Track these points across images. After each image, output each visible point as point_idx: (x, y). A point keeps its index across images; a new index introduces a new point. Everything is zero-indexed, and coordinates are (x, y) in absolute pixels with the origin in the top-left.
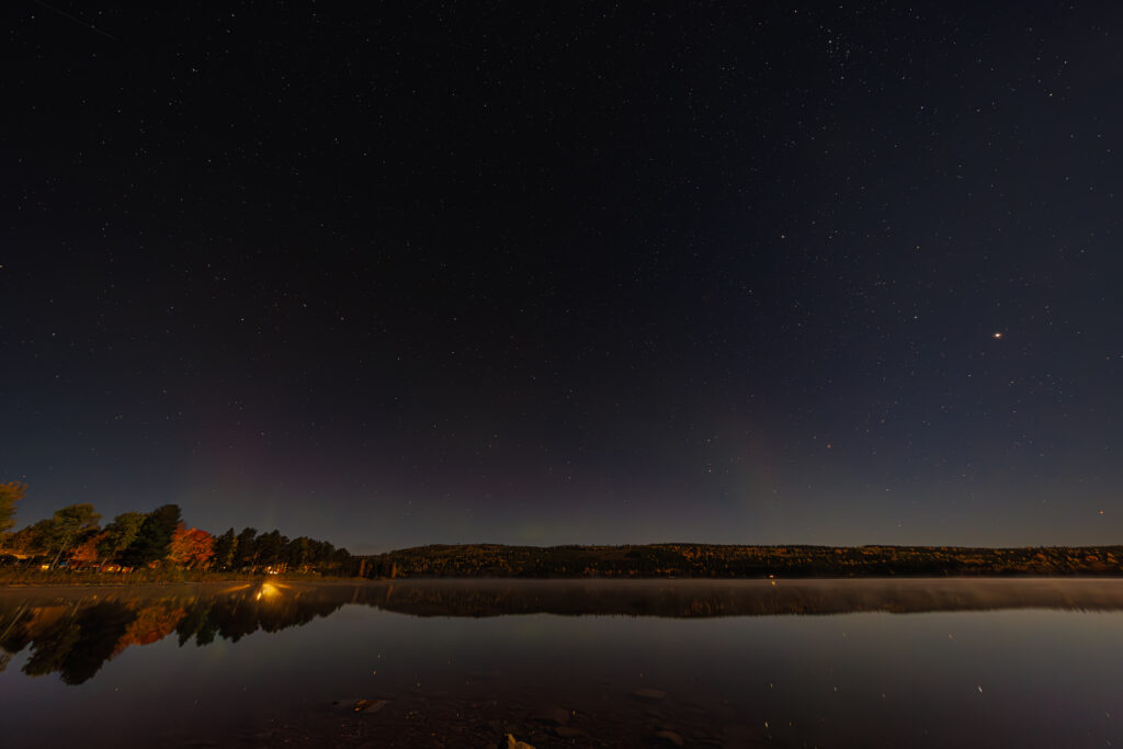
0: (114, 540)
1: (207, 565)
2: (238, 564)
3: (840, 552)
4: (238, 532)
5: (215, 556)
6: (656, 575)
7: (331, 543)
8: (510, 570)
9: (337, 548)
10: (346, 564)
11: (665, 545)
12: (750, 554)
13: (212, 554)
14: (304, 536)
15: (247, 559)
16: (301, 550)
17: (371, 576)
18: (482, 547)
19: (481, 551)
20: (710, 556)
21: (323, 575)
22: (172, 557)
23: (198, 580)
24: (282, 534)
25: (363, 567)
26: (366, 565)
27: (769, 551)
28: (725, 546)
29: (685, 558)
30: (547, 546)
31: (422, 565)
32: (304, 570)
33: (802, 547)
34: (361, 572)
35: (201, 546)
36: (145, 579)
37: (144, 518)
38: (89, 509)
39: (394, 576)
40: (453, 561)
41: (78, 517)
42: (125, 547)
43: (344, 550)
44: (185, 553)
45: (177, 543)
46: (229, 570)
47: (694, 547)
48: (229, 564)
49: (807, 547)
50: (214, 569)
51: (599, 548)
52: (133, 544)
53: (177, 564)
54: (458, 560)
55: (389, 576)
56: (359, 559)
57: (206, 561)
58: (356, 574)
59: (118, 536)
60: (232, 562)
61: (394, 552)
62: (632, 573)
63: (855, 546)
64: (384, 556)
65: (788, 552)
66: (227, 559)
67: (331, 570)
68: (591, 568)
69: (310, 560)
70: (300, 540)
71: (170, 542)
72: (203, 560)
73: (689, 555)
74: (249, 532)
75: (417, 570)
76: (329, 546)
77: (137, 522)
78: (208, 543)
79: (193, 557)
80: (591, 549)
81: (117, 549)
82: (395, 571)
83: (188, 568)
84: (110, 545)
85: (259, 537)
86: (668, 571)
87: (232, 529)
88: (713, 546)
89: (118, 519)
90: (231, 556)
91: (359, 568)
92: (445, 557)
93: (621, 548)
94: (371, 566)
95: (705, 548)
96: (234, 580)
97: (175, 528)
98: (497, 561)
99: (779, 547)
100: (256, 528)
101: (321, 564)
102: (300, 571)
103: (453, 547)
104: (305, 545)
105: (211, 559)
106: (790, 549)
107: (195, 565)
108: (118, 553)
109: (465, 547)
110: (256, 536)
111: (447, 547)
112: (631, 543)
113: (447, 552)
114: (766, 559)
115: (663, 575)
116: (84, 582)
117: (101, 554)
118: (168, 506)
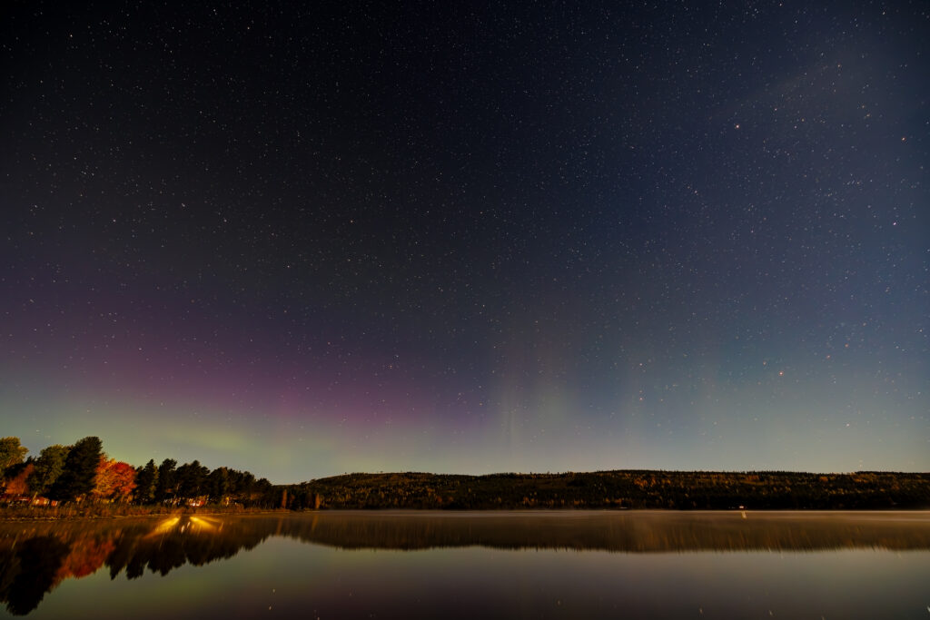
0: (43, 473)
1: (130, 498)
2: (161, 496)
3: (825, 479)
4: (158, 463)
5: (137, 488)
6: (606, 506)
7: (251, 473)
8: (440, 500)
9: (257, 478)
10: (269, 494)
11: (613, 472)
12: (714, 482)
13: (135, 486)
14: (224, 466)
15: (169, 491)
16: (221, 481)
17: (293, 507)
18: (409, 475)
19: (407, 481)
20: (666, 484)
21: (245, 508)
22: (96, 491)
23: (124, 513)
24: (202, 465)
25: (285, 498)
26: (289, 495)
27: (738, 479)
28: (683, 473)
29: (637, 486)
30: (478, 475)
31: (344, 495)
32: (225, 501)
33: (779, 474)
34: (284, 503)
35: (124, 478)
36: (75, 512)
37: (68, 452)
38: (16, 442)
39: (318, 506)
40: (377, 491)
41: (6, 451)
42: (53, 481)
43: (265, 480)
44: (108, 486)
45: (100, 476)
46: (151, 503)
47: (647, 475)
48: (152, 496)
49: (783, 474)
50: (137, 502)
51: (539, 476)
52: (60, 478)
53: (101, 497)
54: (383, 490)
55: (313, 507)
56: (280, 489)
57: (130, 494)
58: (278, 505)
59: (45, 470)
60: (155, 494)
61: (314, 482)
62: (577, 503)
63: (845, 473)
64: (303, 485)
65: (762, 480)
66: (149, 492)
67: (253, 502)
68: (530, 498)
69: (230, 491)
70: (220, 470)
71: (95, 474)
72: (127, 493)
73: (642, 484)
74: (169, 464)
75: (341, 500)
76: (249, 477)
77: (61, 455)
78: (130, 476)
79: (117, 490)
80: (528, 477)
81: (46, 483)
82: (318, 502)
83: (112, 501)
84: (40, 480)
85: (179, 468)
86: (620, 501)
87: (152, 461)
88: (670, 473)
89: (44, 453)
90: (153, 488)
91: (281, 499)
92: (368, 486)
93: (564, 476)
94: (293, 497)
95: (661, 475)
96: (159, 512)
97: (98, 461)
98: (425, 491)
99: (749, 473)
100: (175, 459)
101: (243, 495)
102: (222, 502)
103: (376, 476)
104: (225, 475)
105: (133, 492)
106: (763, 476)
107: (119, 497)
108: (47, 486)
109: (388, 476)
110: (177, 467)
111: (370, 476)
112: (575, 471)
113: (368, 481)
114: (734, 487)
115: (613, 506)
116: (19, 516)
117: (32, 488)
118: (89, 439)
